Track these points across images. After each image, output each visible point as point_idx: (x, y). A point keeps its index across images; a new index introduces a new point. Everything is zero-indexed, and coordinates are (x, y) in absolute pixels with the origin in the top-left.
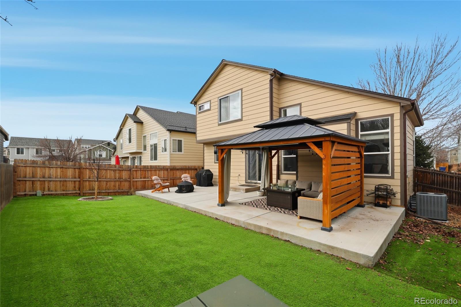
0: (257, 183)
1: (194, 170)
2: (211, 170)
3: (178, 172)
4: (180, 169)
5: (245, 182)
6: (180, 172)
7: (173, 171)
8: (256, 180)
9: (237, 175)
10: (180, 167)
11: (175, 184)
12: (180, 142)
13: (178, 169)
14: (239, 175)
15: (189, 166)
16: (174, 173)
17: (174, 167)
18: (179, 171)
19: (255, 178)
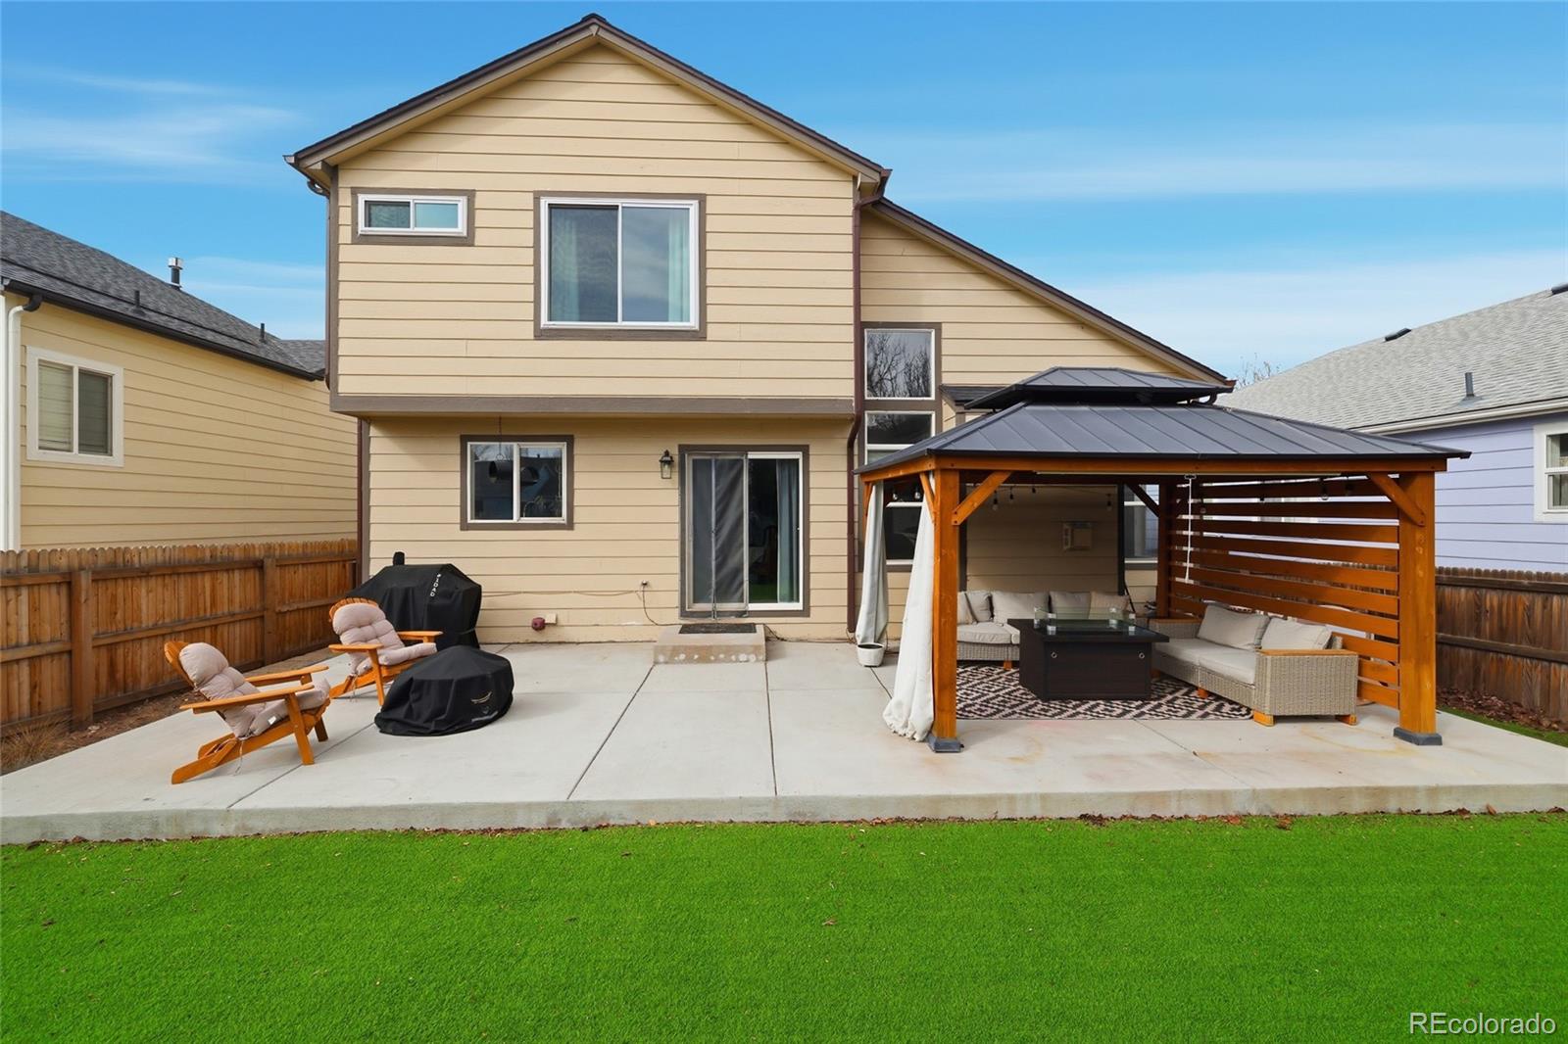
0: (745, 612)
1: (246, 569)
2: (465, 568)
3: (148, 592)
4: (156, 567)
5: (677, 611)
6: (160, 589)
7: (111, 585)
8: (742, 601)
9: (635, 584)
10: (160, 558)
11: (120, 675)
12: (97, 385)
13: (146, 573)
14: (645, 584)
15: (213, 549)
16: (114, 597)
17: (120, 560)
18: (153, 582)
19: (738, 594)
